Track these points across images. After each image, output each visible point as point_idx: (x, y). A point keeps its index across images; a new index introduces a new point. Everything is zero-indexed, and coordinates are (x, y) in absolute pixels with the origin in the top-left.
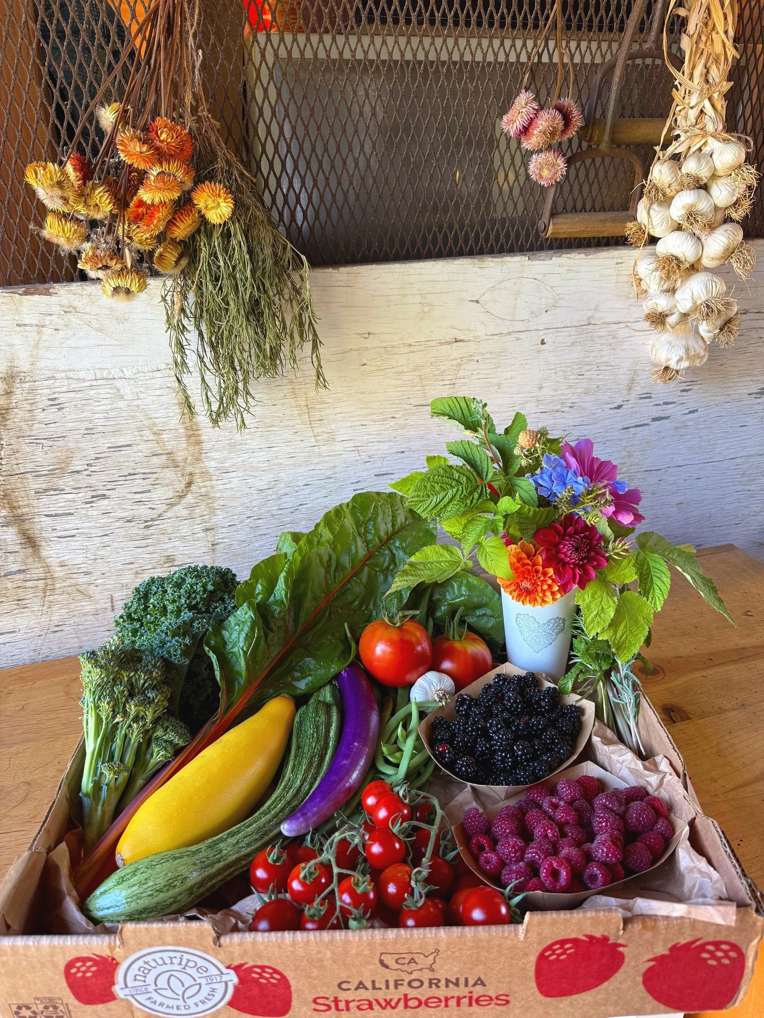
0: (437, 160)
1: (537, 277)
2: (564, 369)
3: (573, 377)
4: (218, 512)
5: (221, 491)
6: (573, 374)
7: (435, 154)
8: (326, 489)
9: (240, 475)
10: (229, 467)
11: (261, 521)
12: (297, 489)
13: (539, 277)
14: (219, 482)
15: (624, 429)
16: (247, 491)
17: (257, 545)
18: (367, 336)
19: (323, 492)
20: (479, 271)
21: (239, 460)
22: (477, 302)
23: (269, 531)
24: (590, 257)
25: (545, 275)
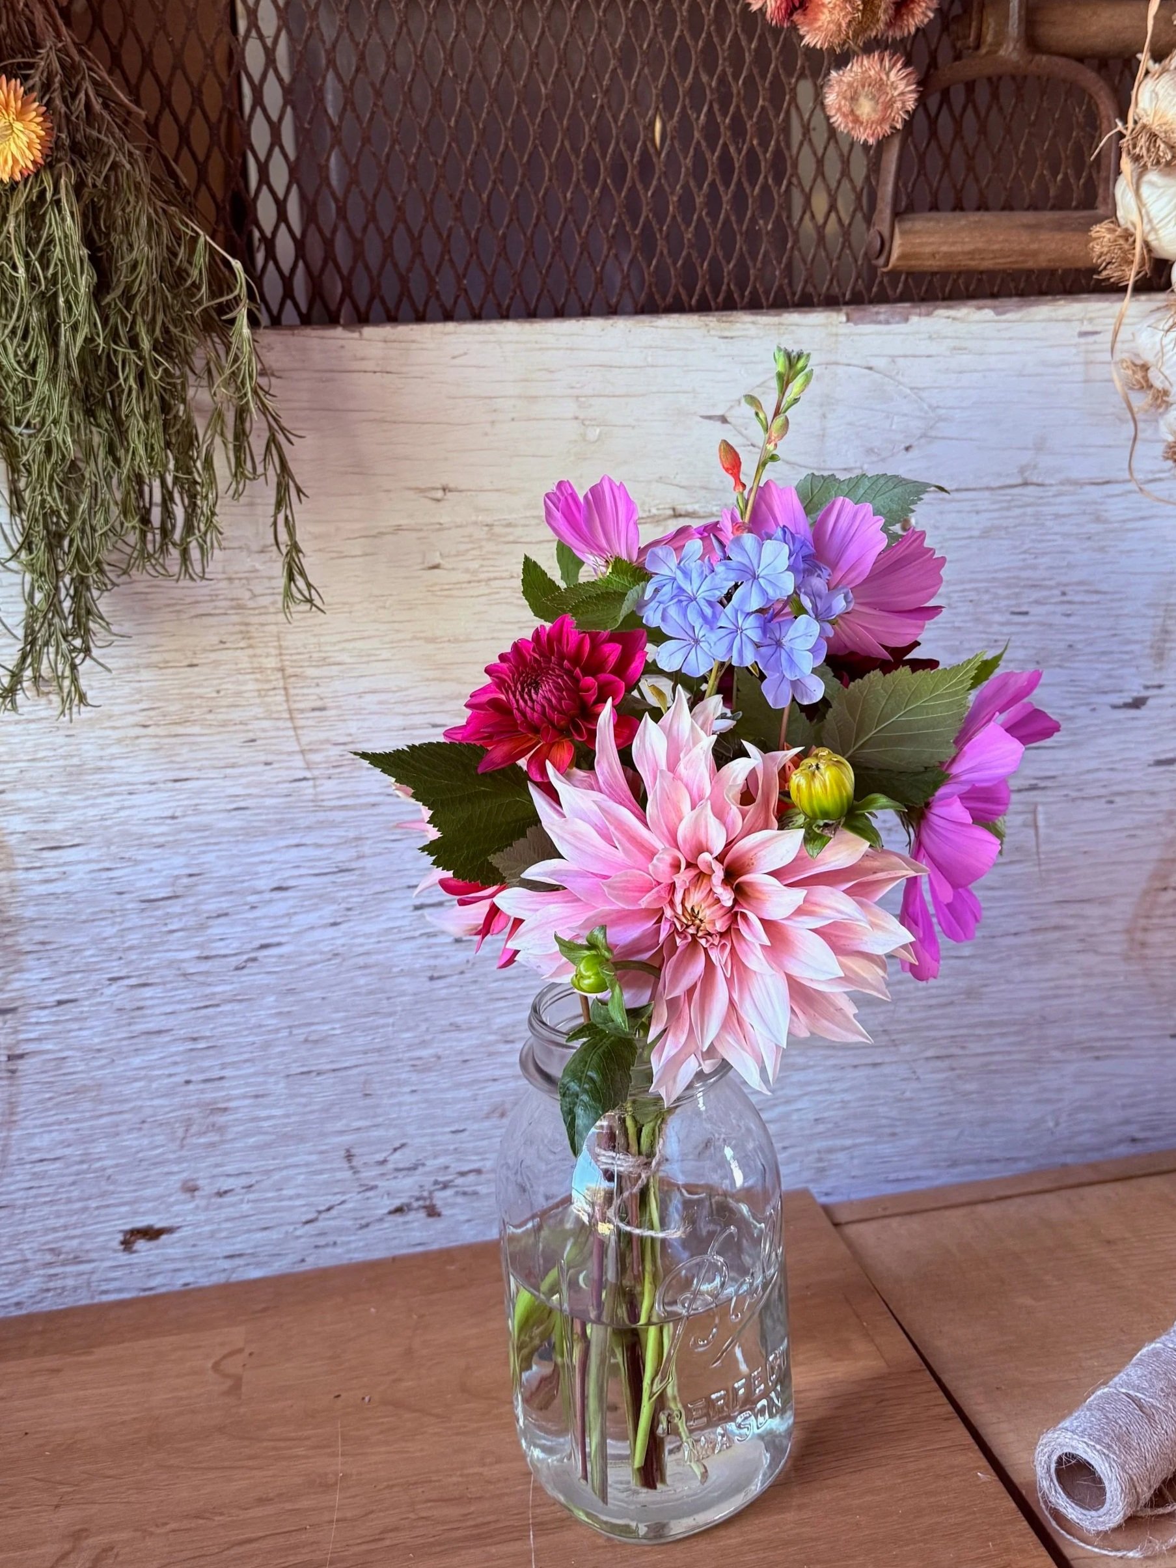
0: (606, 92)
1: (873, 362)
2: (973, 596)
3: (997, 618)
4: (29, 962)
5: (39, 900)
6: (996, 610)
7: (600, 79)
8: (333, 901)
9: (94, 855)
10: (65, 832)
11: (147, 992)
12: (252, 899)
13: (880, 363)
14: (34, 875)
15: (1159, 763)
16: (115, 902)
17: (137, 1061)
18: (439, 494)
19: (328, 912)
20: (722, 346)
21: (91, 812)
22: (724, 420)
23: (170, 1022)
24: (1009, 316)
25: (893, 359)
